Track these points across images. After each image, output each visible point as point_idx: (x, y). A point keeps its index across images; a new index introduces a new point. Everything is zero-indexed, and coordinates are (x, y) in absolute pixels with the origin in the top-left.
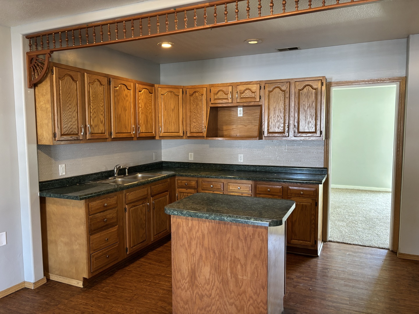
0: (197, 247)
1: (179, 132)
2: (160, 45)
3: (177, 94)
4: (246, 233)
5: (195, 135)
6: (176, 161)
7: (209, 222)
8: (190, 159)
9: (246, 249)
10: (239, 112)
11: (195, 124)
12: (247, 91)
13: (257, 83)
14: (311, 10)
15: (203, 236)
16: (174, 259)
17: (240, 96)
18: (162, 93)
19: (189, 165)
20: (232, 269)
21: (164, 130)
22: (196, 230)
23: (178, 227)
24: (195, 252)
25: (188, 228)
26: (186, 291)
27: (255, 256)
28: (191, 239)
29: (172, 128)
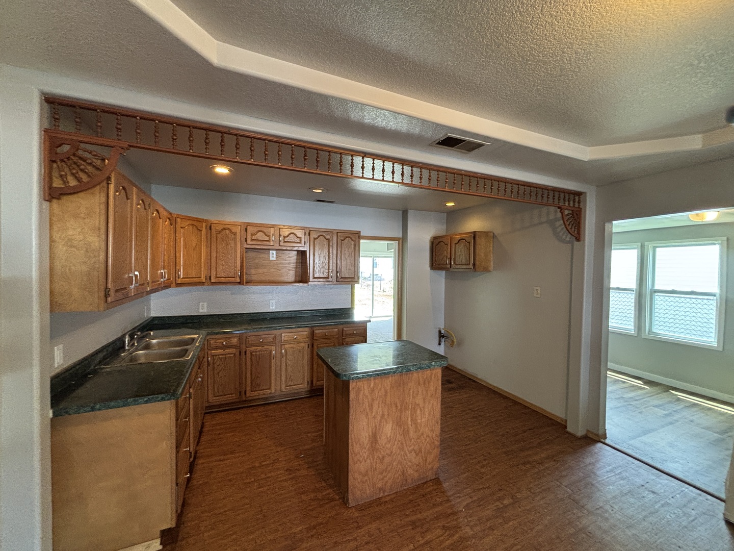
0: (379, 407)
1: (200, 277)
2: (214, 167)
3: (199, 228)
4: (425, 377)
5: (223, 280)
6: (178, 315)
7: (392, 377)
8: (201, 311)
9: (424, 392)
10: (271, 255)
11: (224, 268)
12: (291, 235)
13: (303, 228)
14: (477, 194)
15: (386, 392)
16: (351, 432)
17: (284, 240)
18: (182, 225)
19: (200, 318)
20: (412, 415)
21: (183, 275)
22: (379, 388)
23: (359, 390)
24: (377, 413)
25: (369, 389)
26: (365, 462)
27: (432, 396)
28: (373, 400)
29: (193, 273)
